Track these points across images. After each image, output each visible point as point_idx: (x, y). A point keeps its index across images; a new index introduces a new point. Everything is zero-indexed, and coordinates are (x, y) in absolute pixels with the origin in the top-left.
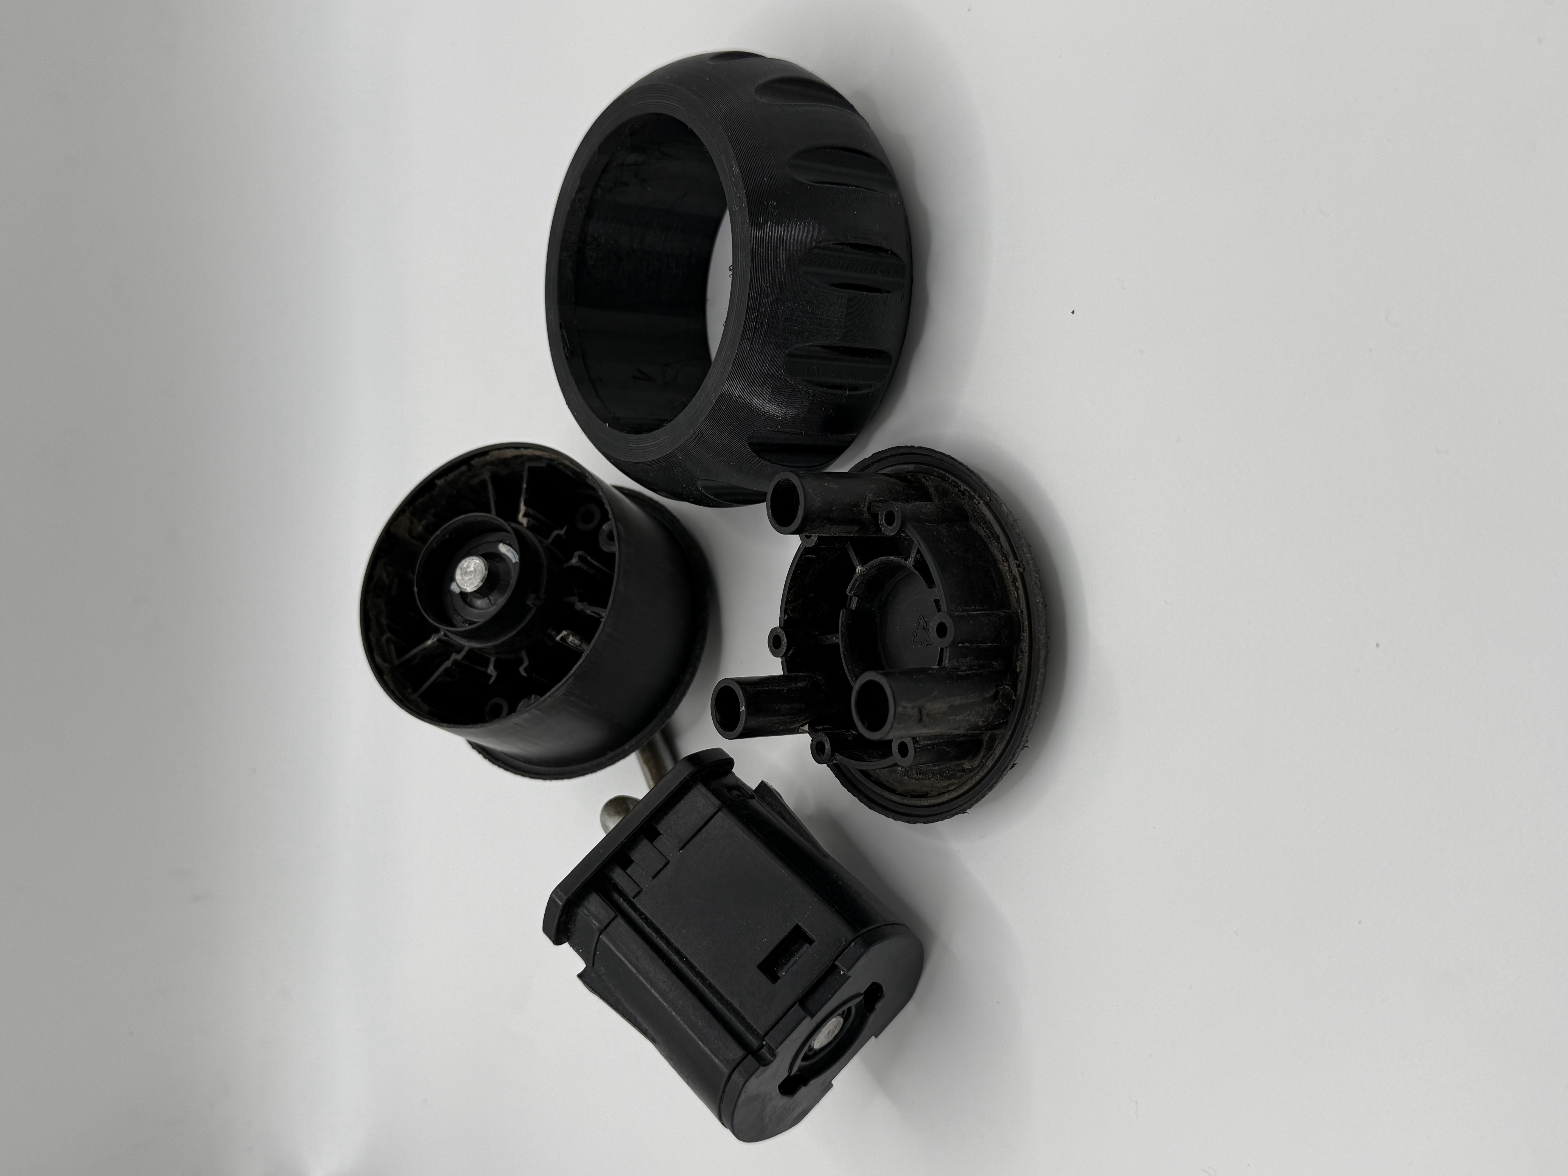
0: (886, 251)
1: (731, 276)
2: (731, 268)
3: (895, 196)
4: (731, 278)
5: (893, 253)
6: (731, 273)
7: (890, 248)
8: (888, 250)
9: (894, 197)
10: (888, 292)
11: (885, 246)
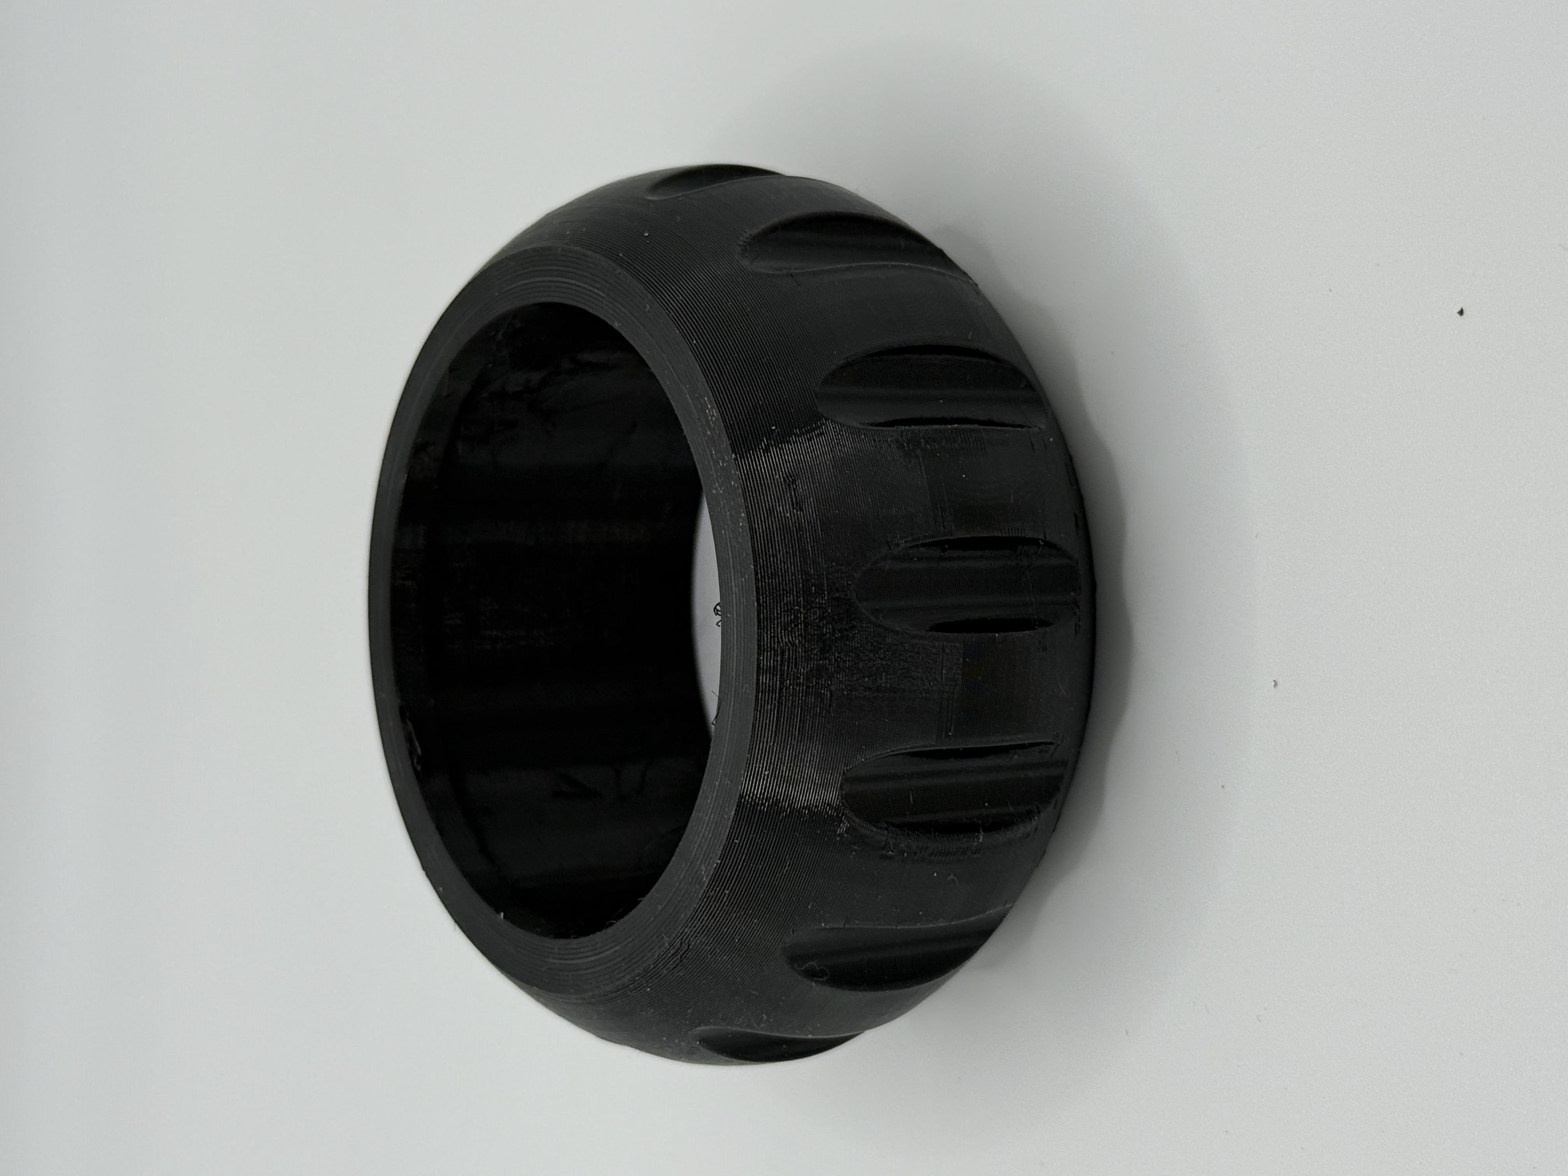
0: (1034, 542)
1: (720, 624)
2: (718, 608)
3: (1043, 427)
4: (720, 628)
5: (1049, 545)
6: (719, 618)
7: (1041, 537)
8: (1038, 540)
9: (1040, 429)
10: (1044, 624)
11: (1029, 534)
